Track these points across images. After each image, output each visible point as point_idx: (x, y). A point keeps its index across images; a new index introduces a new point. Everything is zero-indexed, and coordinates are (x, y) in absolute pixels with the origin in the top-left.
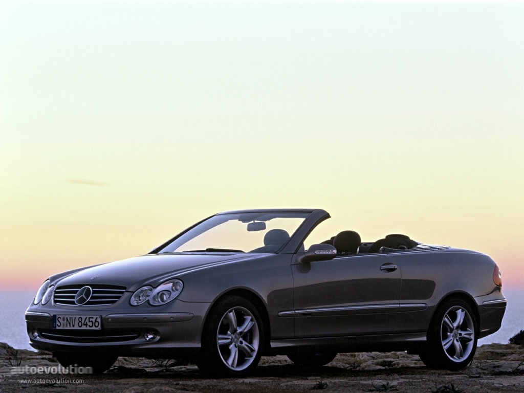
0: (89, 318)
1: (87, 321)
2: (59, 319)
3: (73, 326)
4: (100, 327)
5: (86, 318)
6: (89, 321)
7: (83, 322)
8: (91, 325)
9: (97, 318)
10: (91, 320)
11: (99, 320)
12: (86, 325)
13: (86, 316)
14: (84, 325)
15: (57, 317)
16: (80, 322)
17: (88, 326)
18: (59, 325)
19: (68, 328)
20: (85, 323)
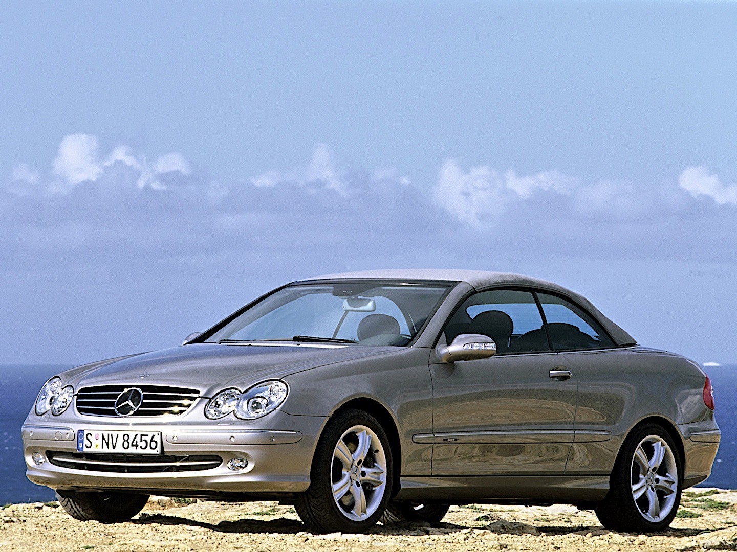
0: (142, 435)
1: (138, 439)
2: (89, 436)
3: (114, 447)
4: (158, 448)
5: (136, 435)
6: (141, 441)
7: (130, 441)
8: (144, 446)
9: (153, 436)
10: (144, 438)
11: (157, 438)
12: (136, 446)
13: (136, 433)
14: (133, 445)
15: (86, 433)
16: (125, 441)
17: (139, 448)
18: (89, 445)
19: (105, 450)
20: (134, 443)
